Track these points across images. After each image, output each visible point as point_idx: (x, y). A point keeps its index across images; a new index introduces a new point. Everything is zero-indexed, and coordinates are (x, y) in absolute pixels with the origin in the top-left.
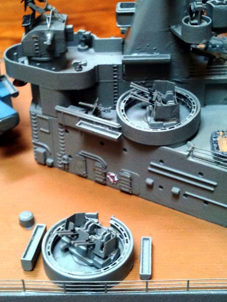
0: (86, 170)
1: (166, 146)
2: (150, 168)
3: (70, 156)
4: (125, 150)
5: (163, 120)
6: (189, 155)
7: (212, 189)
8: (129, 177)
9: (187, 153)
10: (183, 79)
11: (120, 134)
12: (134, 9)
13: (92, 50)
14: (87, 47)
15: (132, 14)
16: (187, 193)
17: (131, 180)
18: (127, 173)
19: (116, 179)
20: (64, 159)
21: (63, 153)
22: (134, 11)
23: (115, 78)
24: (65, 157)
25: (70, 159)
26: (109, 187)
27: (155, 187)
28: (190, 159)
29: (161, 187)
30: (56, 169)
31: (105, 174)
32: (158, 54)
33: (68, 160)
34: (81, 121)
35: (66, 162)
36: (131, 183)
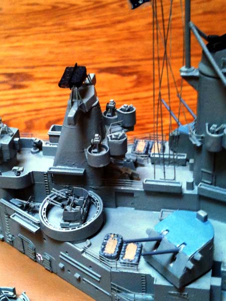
0: (24, 249)
1: (69, 242)
2: (60, 256)
3: (13, 236)
4: (44, 239)
5: (70, 222)
6: (83, 252)
7: (99, 280)
8: (48, 259)
9: (81, 250)
10: (98, 187)
11: (39, 228)
12: (60, 132)
13: (41, 153)
14: (38, 150)
15: (58, 136)
16: (84, 279)
17: (50, 262)
18: (48, 257)
19: (42, 259)
20: (9, 237)
21: (9, 233)
22: (59, 134)
23: (46, 182)
24: (10, 236)
25: (14, 238)
26: (38, 264)
27: (66, 270)
28: (84, 255)
29: (69, 271)
30: (6, 243)
31: (35, 254)
32: (76, 168)
33: (12, 238)
34: (15, 214)
35: (11, 240)
36: (50, 264)
